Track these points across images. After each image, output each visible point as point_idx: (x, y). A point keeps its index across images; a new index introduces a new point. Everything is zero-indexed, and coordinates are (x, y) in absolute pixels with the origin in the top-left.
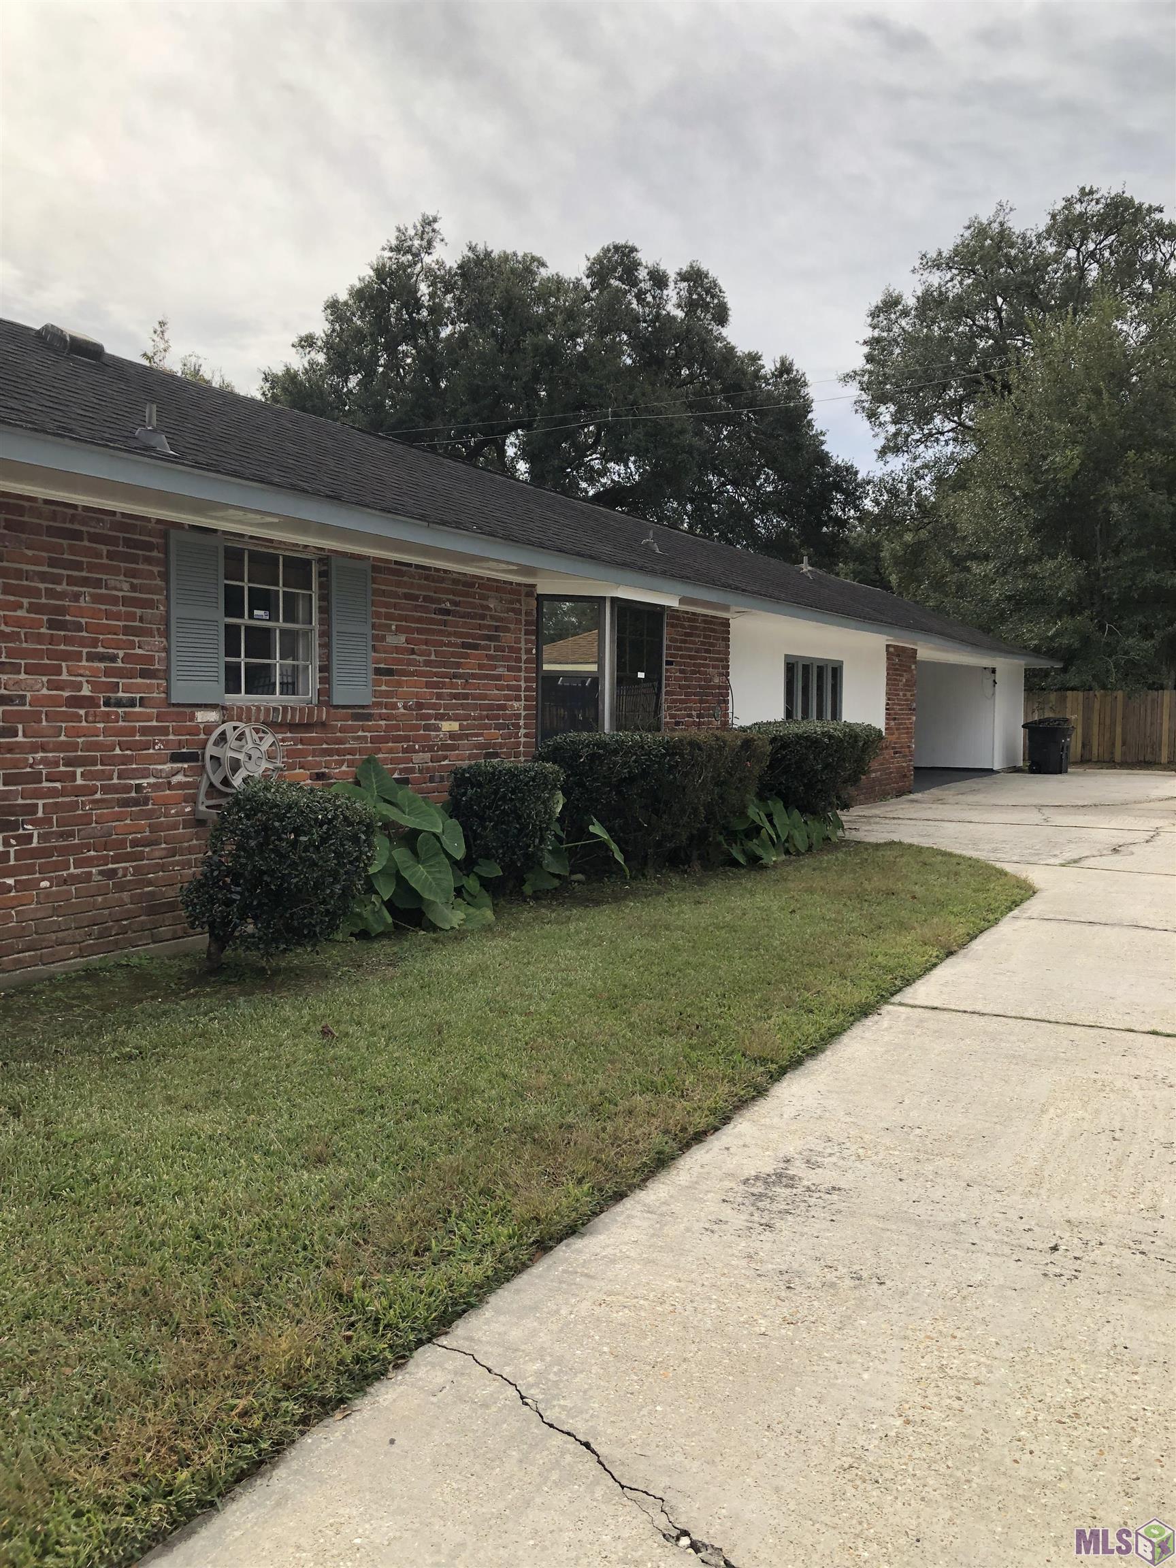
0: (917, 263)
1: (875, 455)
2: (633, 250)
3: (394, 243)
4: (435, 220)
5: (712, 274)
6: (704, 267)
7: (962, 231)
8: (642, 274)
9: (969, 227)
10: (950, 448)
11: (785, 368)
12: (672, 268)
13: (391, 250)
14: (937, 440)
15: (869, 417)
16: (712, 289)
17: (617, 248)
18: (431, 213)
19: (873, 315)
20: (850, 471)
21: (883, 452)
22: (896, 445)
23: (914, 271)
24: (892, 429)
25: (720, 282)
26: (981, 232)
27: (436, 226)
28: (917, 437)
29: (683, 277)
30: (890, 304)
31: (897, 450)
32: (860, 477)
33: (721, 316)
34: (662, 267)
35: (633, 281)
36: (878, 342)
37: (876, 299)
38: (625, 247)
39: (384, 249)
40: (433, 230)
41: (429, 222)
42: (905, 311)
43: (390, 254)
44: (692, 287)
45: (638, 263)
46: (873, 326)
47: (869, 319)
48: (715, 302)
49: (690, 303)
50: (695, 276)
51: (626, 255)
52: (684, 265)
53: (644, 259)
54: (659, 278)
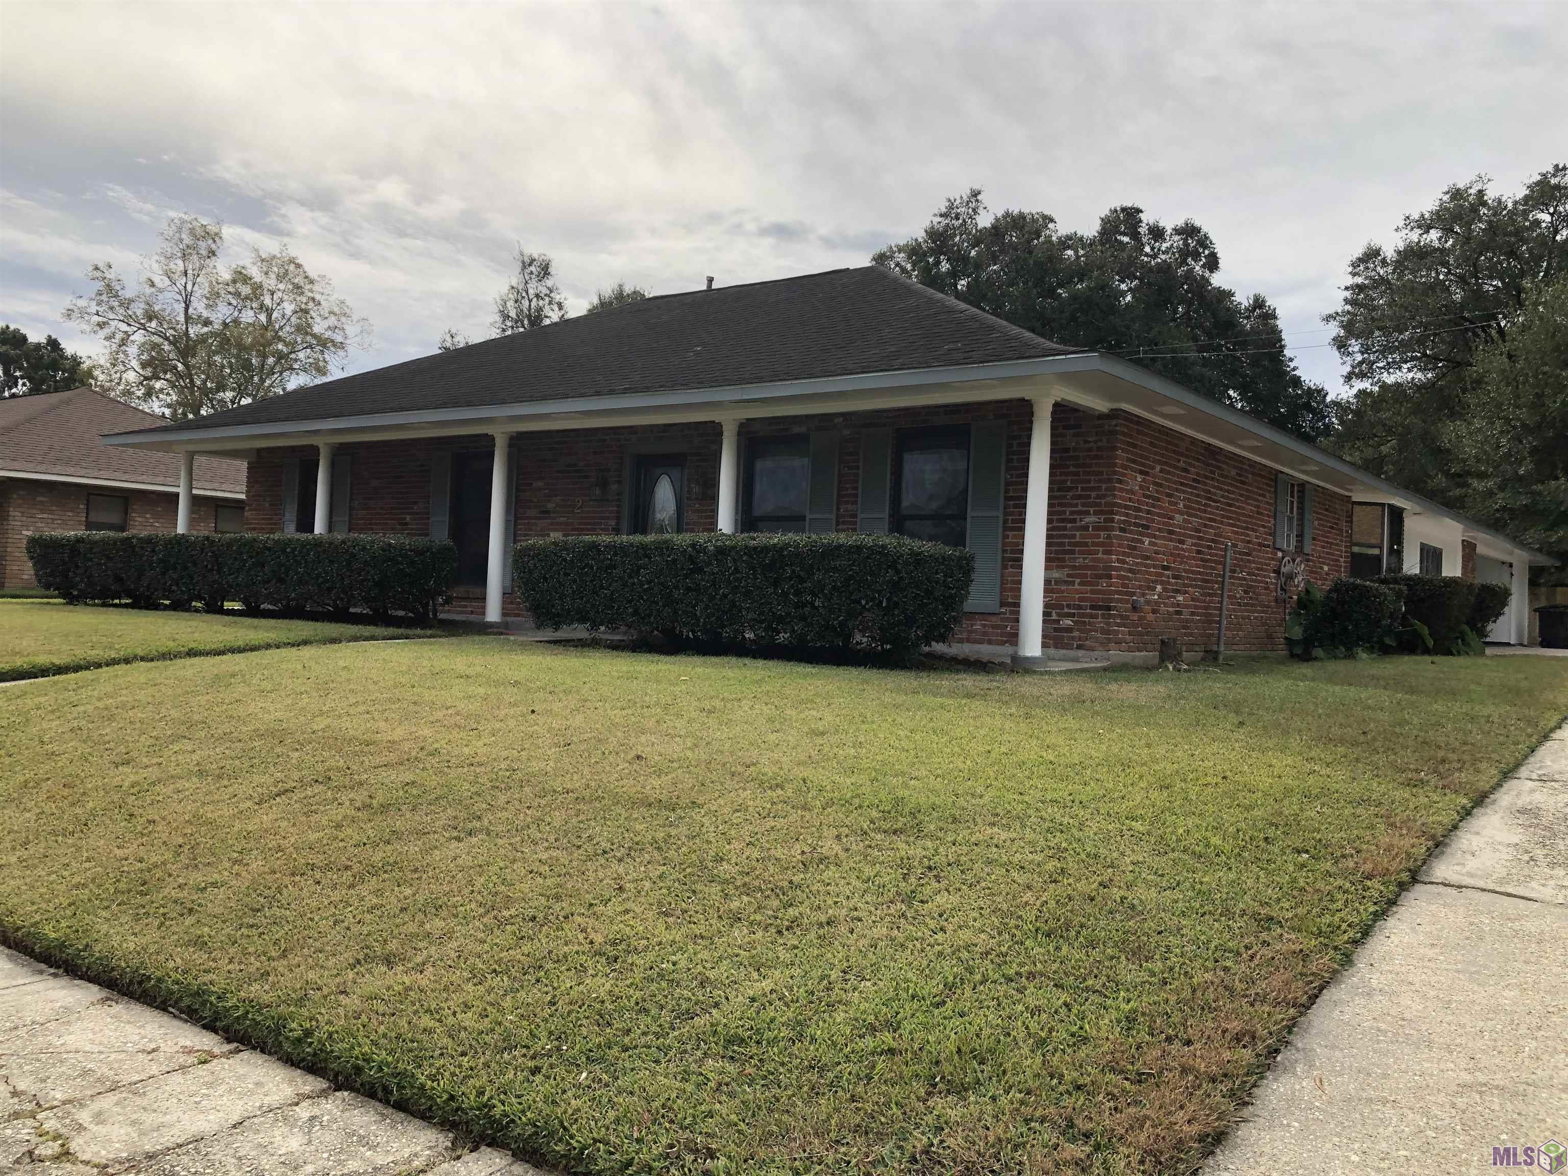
0: (1401, 224)
1: (1342, 380)
2: (1139, 211)
3: (944, 210)
4: (979, 193)
5: (1205, 229)
6: (1197, 224)
7: (1441, 196)
8: (1143, 230)
9: (1447, 193)
10: (1410, 375)
11: (1259, 303)
12: (1168, 224)
13: (941, 216)
14: (1400, 368)
15: (1339, 348)
16: (1204, 242)
17: (1124, 210)
18: (976, 187)
19: (1354, 265)
20: (1321, 393)
21: (1348, 378)
22: (1361, 371)
23: (1397, 230)
24: (1359, 357)
25: (1211, 236)
26: (1457, 194)
27: (979, 197)
28: (1381, 365)
29: (1177, 231)
30: (1372, 254)
31: (1362, 376)
32: (1328, 399)
33: (1213, 263)
34: (1161, 224)
35: (1135, 235)
36: (1360, 288)
37: (1359, 252)
38: (1131, 209)
39: (935, 215)
40: (977, 201)
41: (975, 194)
42: (1384, 262)
43: (940, 219)
44: (1186, 240)
45: (1141, 221)
46: (1354, 274)
47: (1350, 269)
48: (1207, 252)
49: (1185, 254)
50: (1189, 231)
51: (1131, 215)
52: (1180, 223)
53: (1147, 218)
54: (1157, 233)
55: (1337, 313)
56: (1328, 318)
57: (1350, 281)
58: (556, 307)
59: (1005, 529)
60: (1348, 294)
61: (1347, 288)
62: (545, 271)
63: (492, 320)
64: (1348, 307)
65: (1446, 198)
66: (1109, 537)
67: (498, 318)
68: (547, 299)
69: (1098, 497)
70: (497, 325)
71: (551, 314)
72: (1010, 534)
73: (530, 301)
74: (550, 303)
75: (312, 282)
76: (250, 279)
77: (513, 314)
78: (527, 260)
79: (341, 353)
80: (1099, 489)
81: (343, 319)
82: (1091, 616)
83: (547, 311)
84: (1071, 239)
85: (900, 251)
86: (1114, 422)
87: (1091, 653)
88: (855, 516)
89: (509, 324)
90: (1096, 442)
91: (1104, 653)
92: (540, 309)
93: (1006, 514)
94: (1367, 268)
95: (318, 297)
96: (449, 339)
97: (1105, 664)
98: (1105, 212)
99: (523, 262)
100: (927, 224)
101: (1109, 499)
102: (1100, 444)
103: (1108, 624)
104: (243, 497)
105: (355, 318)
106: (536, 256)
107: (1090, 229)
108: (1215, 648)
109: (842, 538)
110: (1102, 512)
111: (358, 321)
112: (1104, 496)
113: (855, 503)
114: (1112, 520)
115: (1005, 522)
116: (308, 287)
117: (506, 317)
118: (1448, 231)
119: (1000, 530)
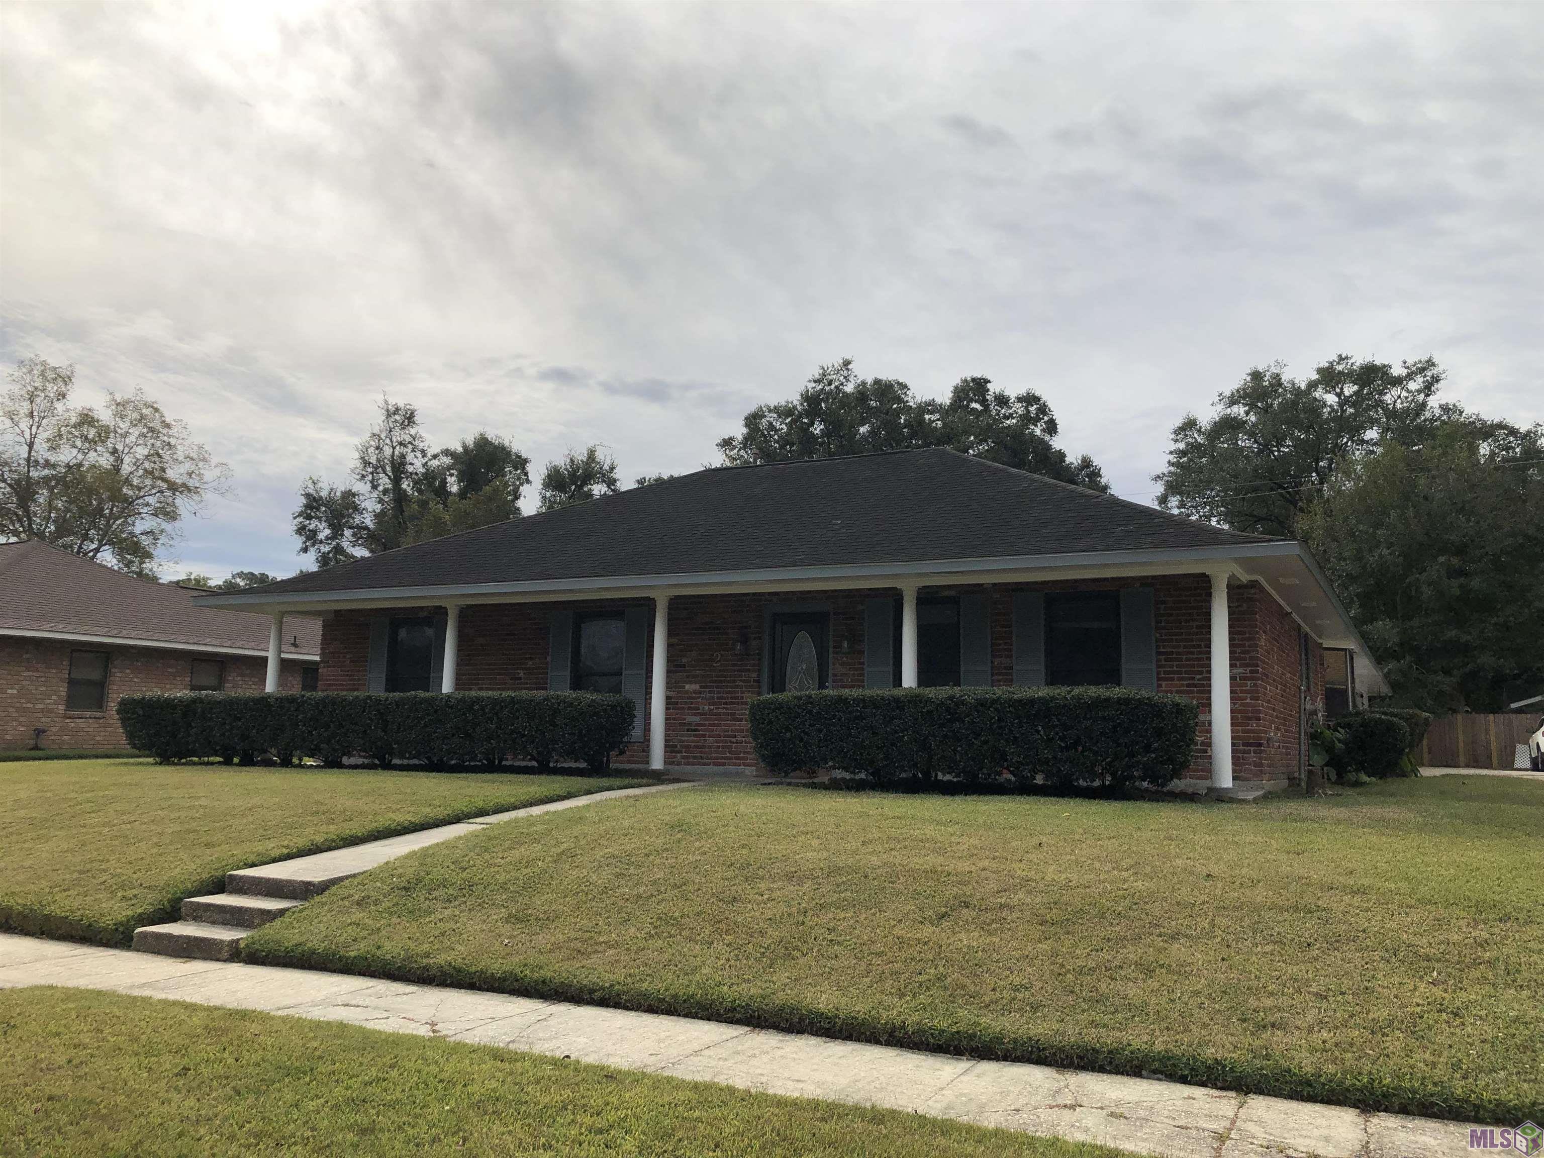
0: (1215, 399)
2: (987, 381)
3: (817, 377)
5: (1044, 398)
6: (1038, 393)
7: (1245, 376)
8: (990, 398)
9: (1249, 375)
11: (1086, 463)
12: (1012, 393)
13: (815, 381)
16: (1043, 409)
17: (973, 380)
18: (849, 357)
19: (1176, 433)
23: (1212, 405)
25: (1050, 404)
26: (1256, 376)
27: (850, 367)
29: (1020, 399)
30: (1190, 425)
33: (1052, 428)
34: (1006, 393)
35: (984, 402)
36: (1183, 453)
37: (1179, 422)
38: (980, 379)
39: (810, 381)
40: (848, 369)
41: (847, 363)
42: (1199, 431)
43: (814, 385)
44: (1026, 408)
45: (988, 390)
46: (1176, 441)
47: (1173, 436)
48: (1046, 418)
49: (1027, 419)
50: (1030, 399)
51: (979, 386)
52: (1022, 391)
53: (994, 388)
54: (1002, 400)
55: (1164, 474)
56: (1158, 478)
57: (1173, 447)
58: (419, 454)
59: (1159, 679)
60: (1172, 458)
61: (1171, 453)
62: (410, 419)
63: (353, 466)
64: (1172, 469)
65: (1249, 379)
66: (1255, 685)
67: (358, 464)
68: (410, 446)
69: (1243, 652)
70: (357, 471)
71: (415, 461)
72: (1164, 683)
73: (394, 448)
74: (413, 451)
75: (168, 426)
76: (98, 421)
77: (373, 460)
78: (392, 409)
79: (195, 497)
80: (1244, 645)
81: (201, 464)
82: (1244, 752)
83: (410, 457)
84: (929, 405)
85: (770, 411)
86: (1253, 591)
87: (1246, 783)
88: (1011, 668)
89: (370, 470)
90: (1237, 607)
91: (1259, 782)
92: (403, 456)
93: (1158, 666)
94: (1186, 436)
95: (173, 441)
96: (311, 486)
97: (1260, 793)
98: (957, 381)
99: (388, 410)
100: (802, 389)
101: (1252, 654)
102: (1240, 609)
103: (1260, 758)
104: (317, 658)
105: (213, 464)
106: (401, 405)
107: (945, 397)
108: (1296, 775)
109: (999, 691)
110: (1247, 665)
111: (215, 467)
112: (1248, 652)
113: (1010, 657)
114: (1257, 672)
115: (1158, 673)
116: (165, 431)
117: (366, 463)
118: (1252, 406)
119: (1155, 681)
